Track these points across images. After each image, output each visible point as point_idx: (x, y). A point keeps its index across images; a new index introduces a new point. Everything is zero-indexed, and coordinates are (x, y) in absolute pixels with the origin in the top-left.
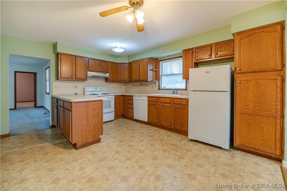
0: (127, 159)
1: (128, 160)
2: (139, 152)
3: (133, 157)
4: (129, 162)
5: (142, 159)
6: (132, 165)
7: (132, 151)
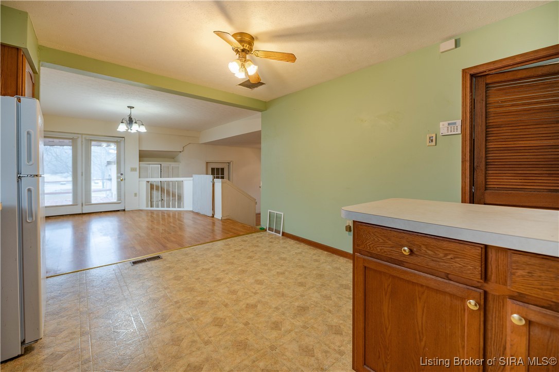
0: (254, 306)
1: (252, 305)
2: (225, 320)
3: (242, 310)
4: (251, 301)
5: (226, 305)
6: (248, 297)
7: (241, 326)
